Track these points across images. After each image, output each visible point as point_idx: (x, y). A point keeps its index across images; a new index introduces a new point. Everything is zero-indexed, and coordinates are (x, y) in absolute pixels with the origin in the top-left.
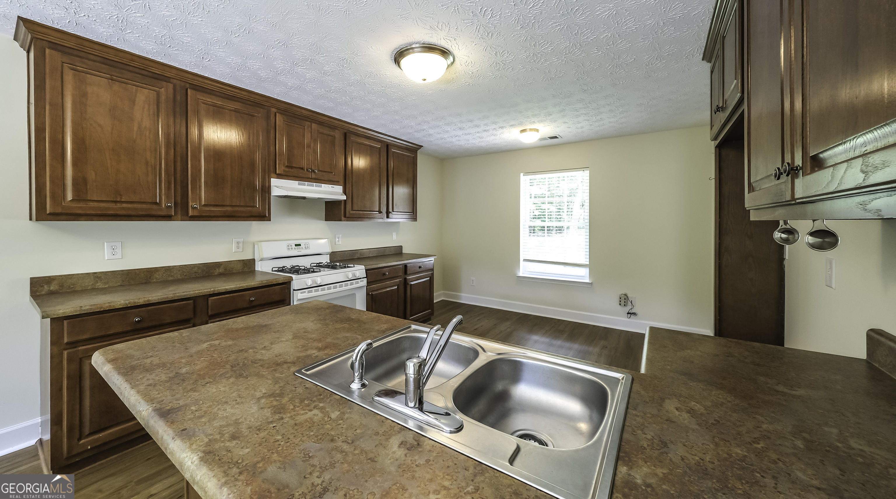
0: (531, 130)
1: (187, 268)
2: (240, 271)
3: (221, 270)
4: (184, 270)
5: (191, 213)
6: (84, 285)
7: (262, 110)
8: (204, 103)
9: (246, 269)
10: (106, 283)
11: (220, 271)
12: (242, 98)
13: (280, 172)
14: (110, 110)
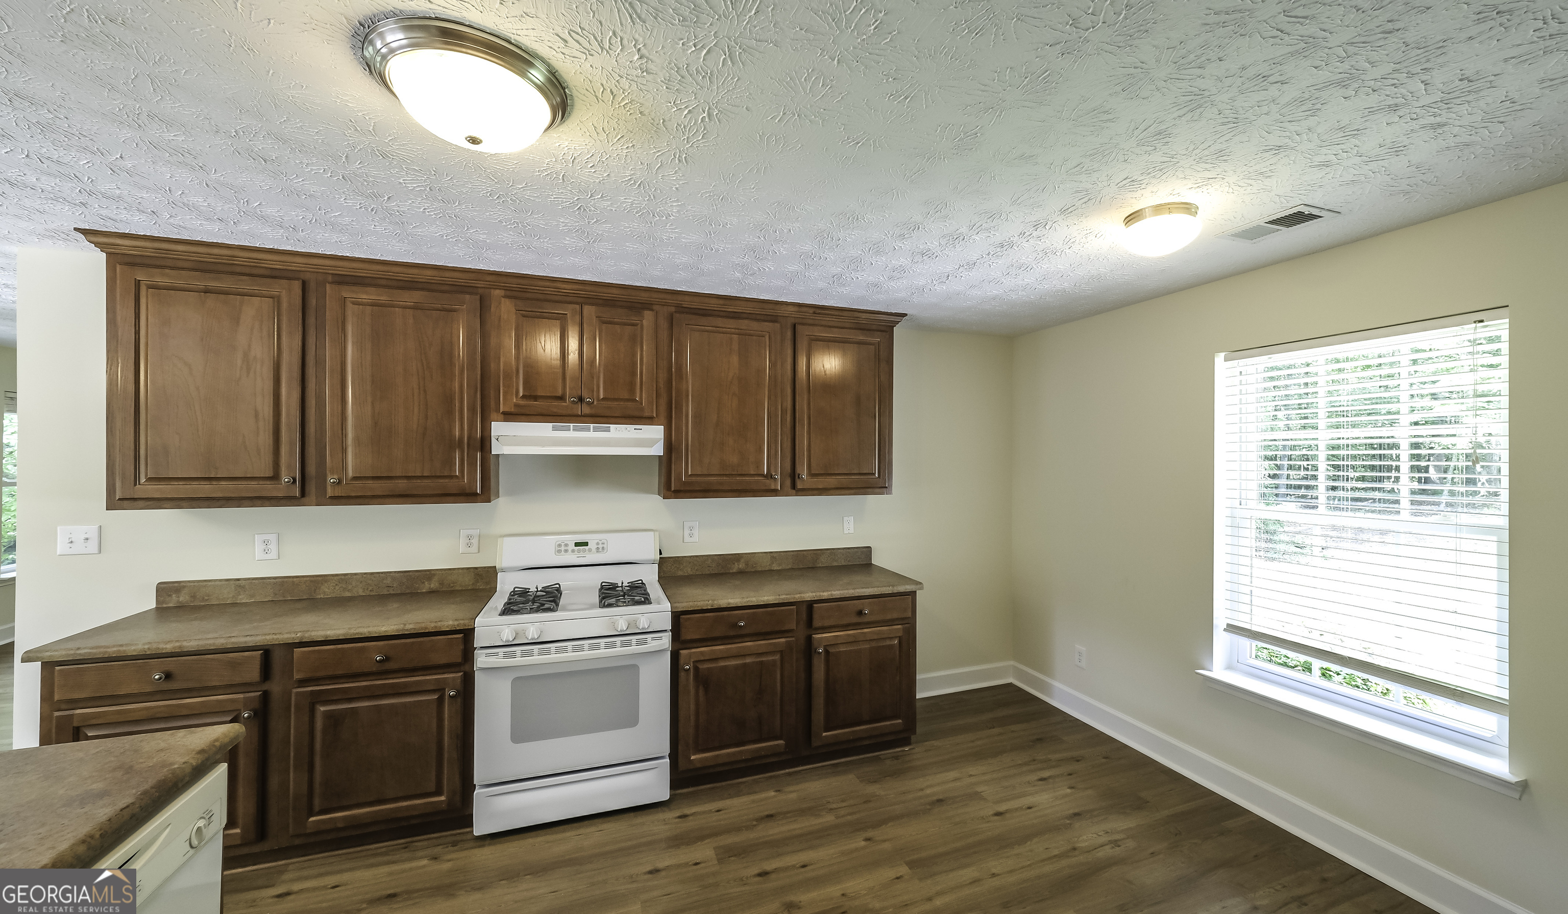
0: (1159, 209)
1: (374, 579)
2: (470, 588)
3: (434, 585)
4: (370, 582)
5: (330, 492)
6: (221, 598)
7: (467, 296)
8: (354, 303)
9: (480, 585)
10: (252, 596)
11: (432, 586)
12: (429, 281)
13: (507, 410)
14: (202, 340)
